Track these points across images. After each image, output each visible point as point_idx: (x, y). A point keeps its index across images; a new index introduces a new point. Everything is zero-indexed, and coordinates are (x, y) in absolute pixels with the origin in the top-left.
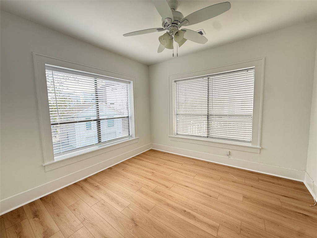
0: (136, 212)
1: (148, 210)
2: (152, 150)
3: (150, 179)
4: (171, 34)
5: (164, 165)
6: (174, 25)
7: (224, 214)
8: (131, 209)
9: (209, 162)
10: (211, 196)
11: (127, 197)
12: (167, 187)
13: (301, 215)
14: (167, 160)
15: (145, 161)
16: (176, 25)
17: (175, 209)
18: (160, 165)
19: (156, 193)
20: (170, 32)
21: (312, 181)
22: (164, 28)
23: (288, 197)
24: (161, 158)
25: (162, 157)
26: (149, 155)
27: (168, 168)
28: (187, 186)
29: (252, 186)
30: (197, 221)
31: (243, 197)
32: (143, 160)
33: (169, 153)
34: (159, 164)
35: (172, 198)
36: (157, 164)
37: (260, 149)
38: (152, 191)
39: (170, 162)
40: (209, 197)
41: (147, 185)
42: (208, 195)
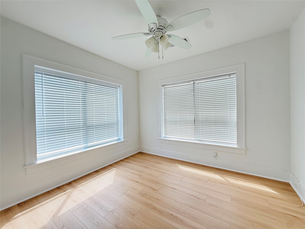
0: (120, 216)
1: (133, 215)
2: (140, 153)
3: (137, 182)
4: (157, 38)
5: (152, 167)
6: (159, 30)
7: (212, 217)
8: (115, 213)
9: (197, 164)
10: (199, 199)
11: (112, 200)
12: (154, 190)
13: (290, 216)
14: (155, 162)
15: (133, 164)
16: (161, 30)
17: (161, 212)
18: (148, 168)
19: (143, 196)
20: (156, 36)
21: (298, 181)
22: (150, 33)
23: (275, 198)
24: (149, 161)
25: (151, 159)
26: (137, 158)
27: (156, 170)
28: (174, 189)
29: (239, 188)
30: (185, 225)
31: (231, 198)
32: (131, 163)
33: (157, 156)
34: (147, 166)
35: (159, 201)
36: (145, 167)
37: (246, 150)
38: (138, 194)
39: (157, 164)
40: (197, 199)
41: (133, 188)
42: (195, 197)
